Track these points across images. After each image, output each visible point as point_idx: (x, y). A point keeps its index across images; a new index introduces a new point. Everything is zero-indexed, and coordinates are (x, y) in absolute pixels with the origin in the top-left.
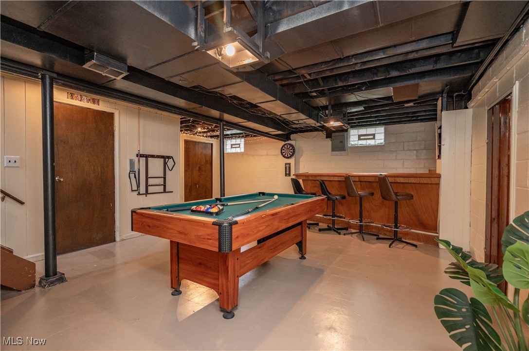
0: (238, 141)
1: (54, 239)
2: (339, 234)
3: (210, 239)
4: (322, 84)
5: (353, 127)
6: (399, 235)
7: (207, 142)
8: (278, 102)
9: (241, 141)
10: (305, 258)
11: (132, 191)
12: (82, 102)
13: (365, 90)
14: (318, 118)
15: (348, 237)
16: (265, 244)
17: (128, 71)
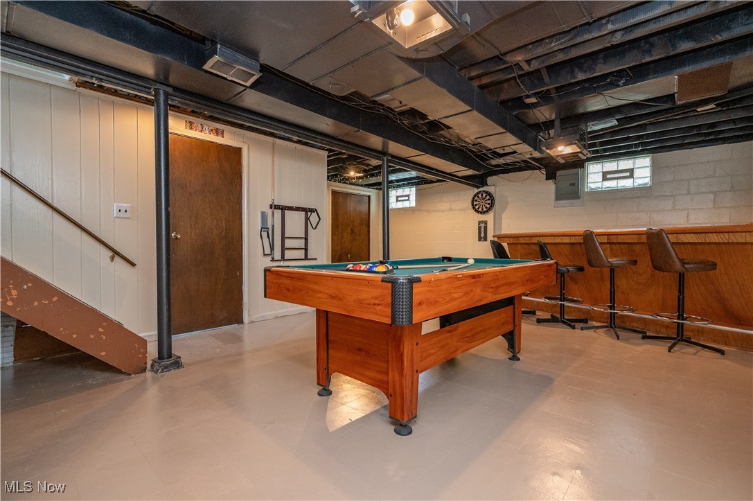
0: (407, 191)
1: (169, 310)
2: (573, 328)
3: (379, 305)
4: (547, 79)
5: (596, 158)
6: (687, 334)
7: (362, 193)
8: (475, 113)
9: (410, 191)
10: (519, 359)
11: (265, 255)
12: (203, 133)
13: (624, 84)
14: (535, 142)
15: (590, 333)
16: (457, 327)
17: (261, 71)
